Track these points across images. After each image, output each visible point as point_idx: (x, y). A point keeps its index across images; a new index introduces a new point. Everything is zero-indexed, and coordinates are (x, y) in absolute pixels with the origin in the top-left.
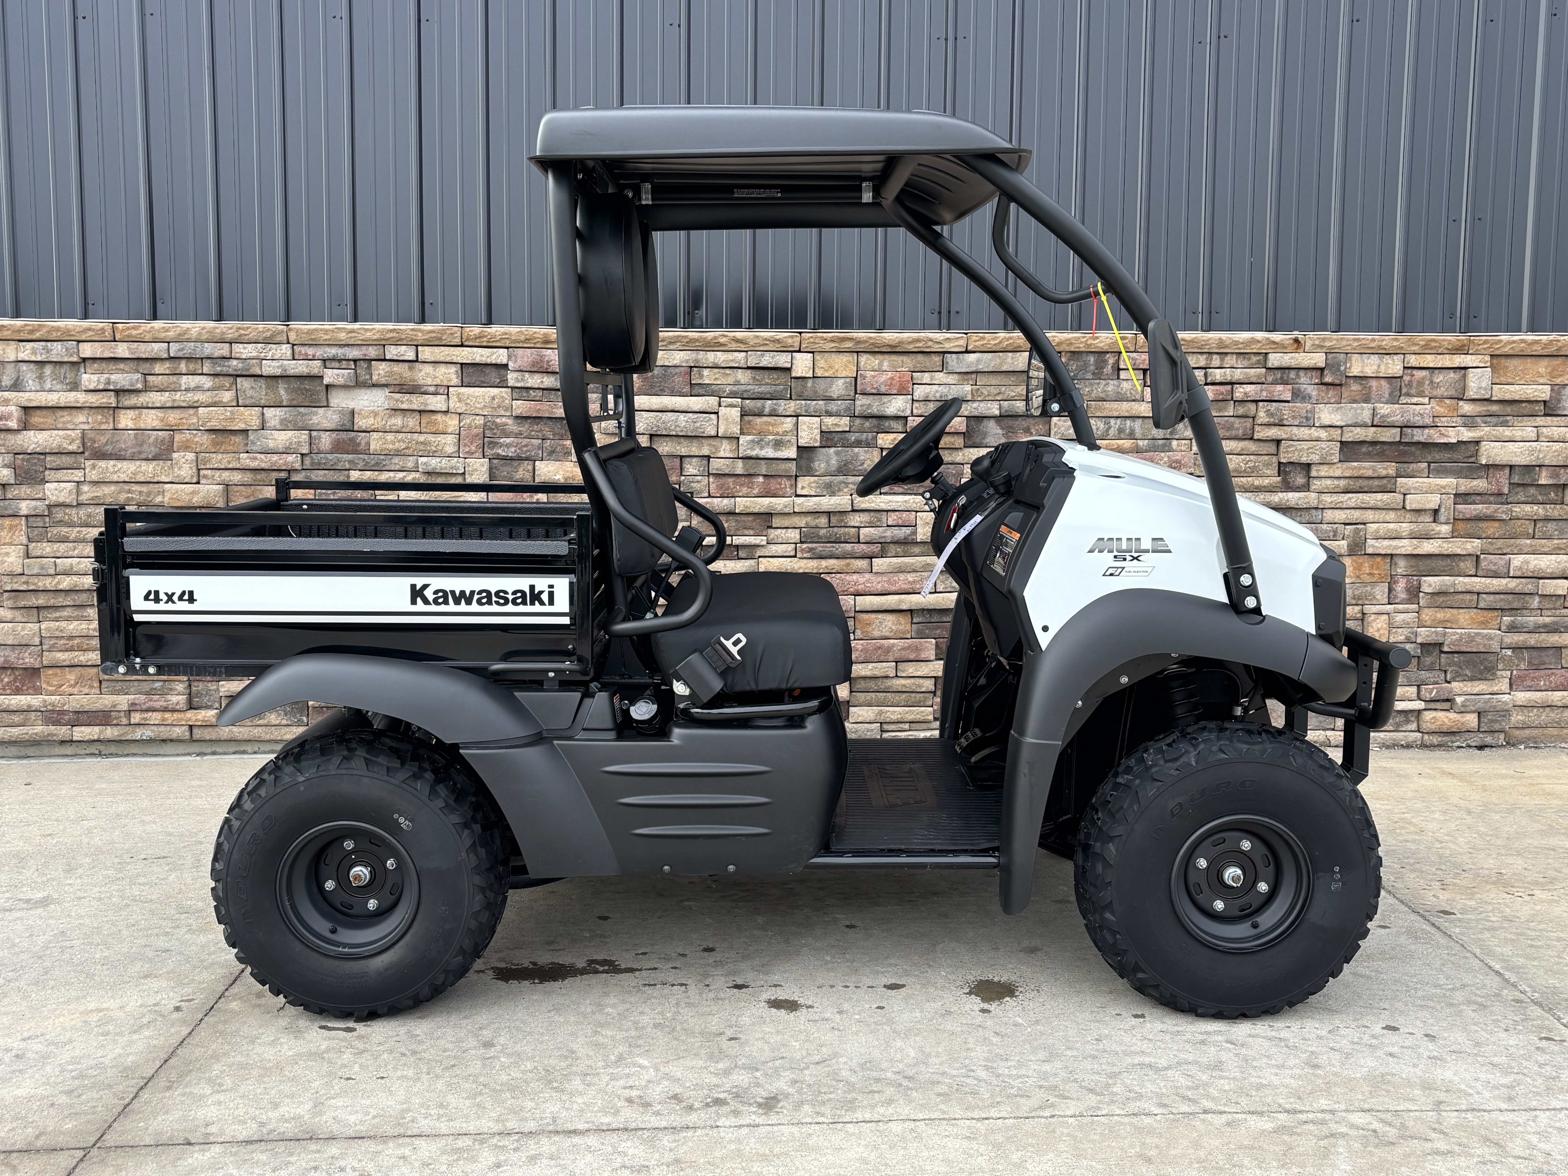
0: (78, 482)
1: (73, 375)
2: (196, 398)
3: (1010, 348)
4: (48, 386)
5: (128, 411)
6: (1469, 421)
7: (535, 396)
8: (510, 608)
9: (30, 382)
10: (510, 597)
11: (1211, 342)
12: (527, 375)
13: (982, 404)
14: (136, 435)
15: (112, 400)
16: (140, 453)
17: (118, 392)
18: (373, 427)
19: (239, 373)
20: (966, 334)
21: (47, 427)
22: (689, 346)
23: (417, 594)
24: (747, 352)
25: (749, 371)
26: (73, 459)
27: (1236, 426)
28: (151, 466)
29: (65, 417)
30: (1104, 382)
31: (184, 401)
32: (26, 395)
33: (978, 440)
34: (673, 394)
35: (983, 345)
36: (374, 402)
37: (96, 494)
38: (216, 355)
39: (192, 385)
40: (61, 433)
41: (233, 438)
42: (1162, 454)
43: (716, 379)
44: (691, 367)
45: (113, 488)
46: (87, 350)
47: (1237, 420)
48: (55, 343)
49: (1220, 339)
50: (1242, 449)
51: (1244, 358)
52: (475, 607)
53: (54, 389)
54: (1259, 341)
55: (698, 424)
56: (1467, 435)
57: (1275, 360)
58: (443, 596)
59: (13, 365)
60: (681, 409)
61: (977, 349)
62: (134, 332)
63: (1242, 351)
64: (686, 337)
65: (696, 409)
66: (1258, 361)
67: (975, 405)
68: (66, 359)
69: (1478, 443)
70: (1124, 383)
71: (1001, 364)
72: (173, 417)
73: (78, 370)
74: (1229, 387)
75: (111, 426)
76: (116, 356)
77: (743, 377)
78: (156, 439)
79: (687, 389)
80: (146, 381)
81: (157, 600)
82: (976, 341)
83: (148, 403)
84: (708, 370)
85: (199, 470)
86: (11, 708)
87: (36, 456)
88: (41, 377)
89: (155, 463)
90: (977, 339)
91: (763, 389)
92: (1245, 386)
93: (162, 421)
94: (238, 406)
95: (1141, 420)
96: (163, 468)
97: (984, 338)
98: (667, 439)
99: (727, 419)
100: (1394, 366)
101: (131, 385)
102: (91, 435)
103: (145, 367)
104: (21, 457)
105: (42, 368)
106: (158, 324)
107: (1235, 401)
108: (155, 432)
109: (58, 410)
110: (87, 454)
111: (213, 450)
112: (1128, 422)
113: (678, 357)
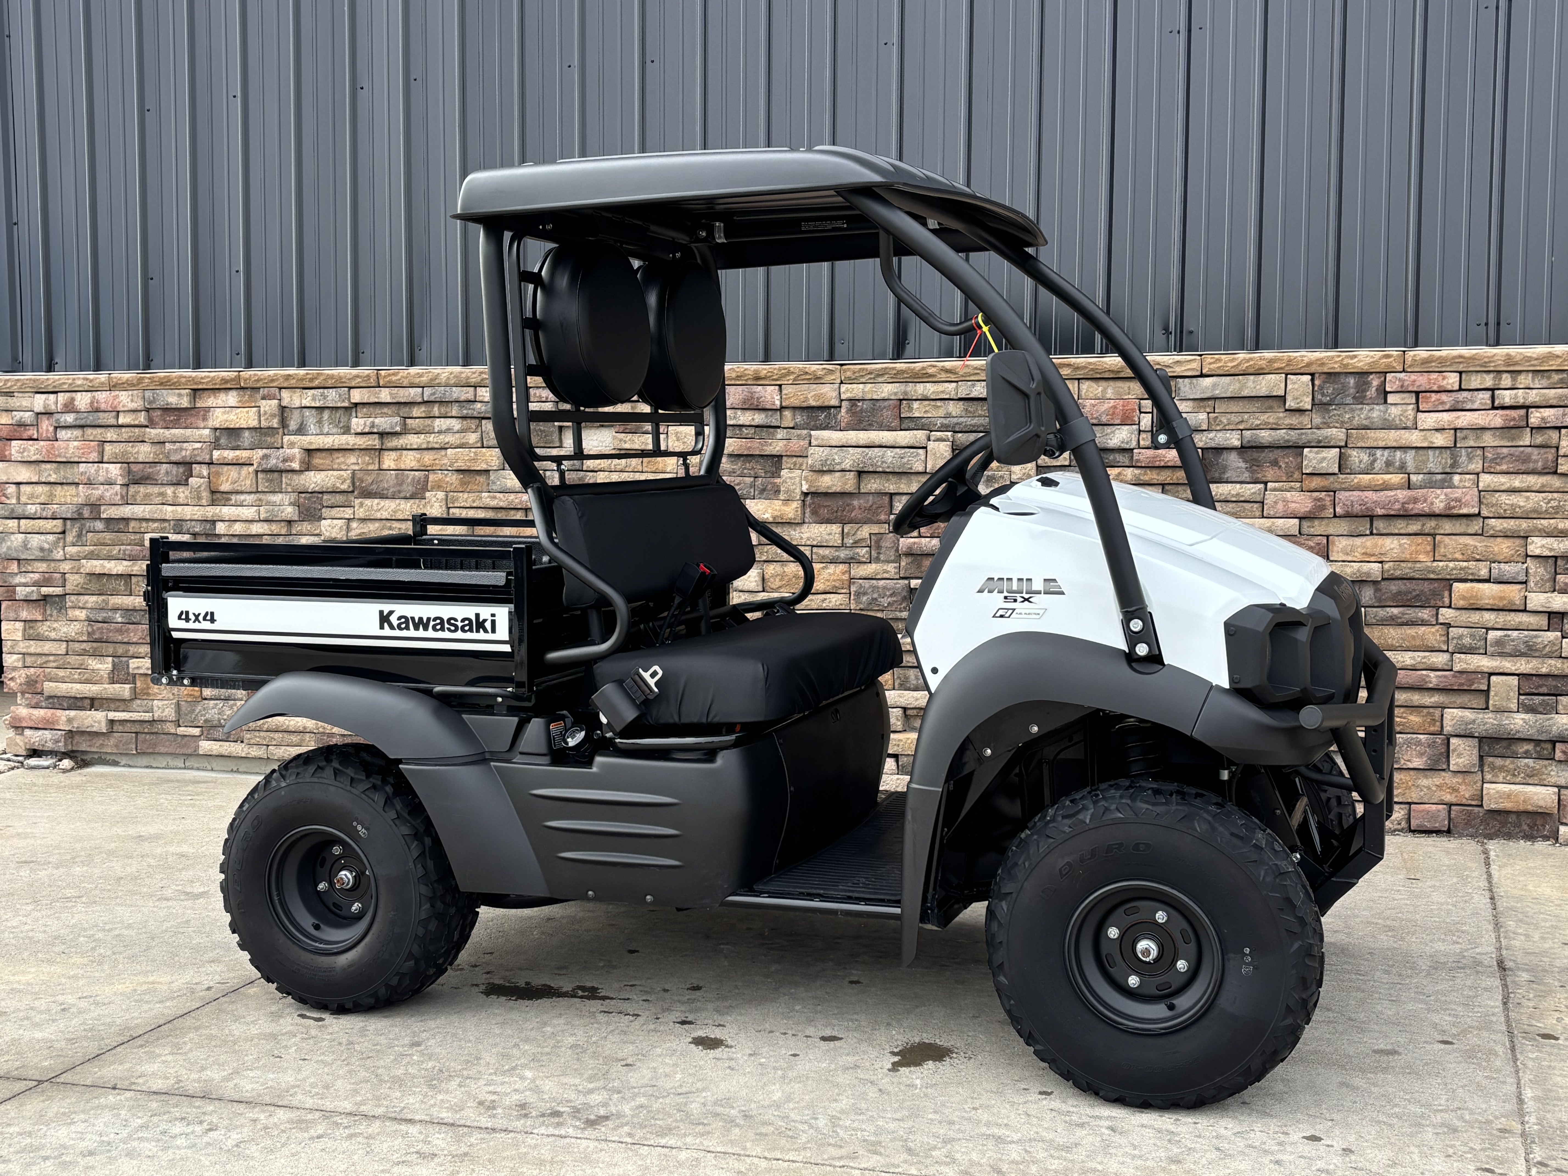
0: (349, 519)
1: (346, 419)
2: (447, 440)
3: (1251, 371)
4: (326, 430)
5: (391, 453)
7: (747, 434)
8: (459, 635)
9: (312, 426)
10: (460, 624)
11: (1496, 358)
12: (739, 412)
13: (1220, 435)
14: (397, 475)
15: (374, 441)
16: (400, 492)
17: (382, 435)
18: (599, 467)
19: (482, 415)
20: (1201, 355)
21: (324, 467)
22: (897, 378)
23: (384, 619)
24: (957, 382)
25: (961, 403)
26: (345, 498)
27: (1534, 457)
28: (409, 505)
29: (340, 458)
30: (1367, 407)
31: (437, 443)
32: (308, 438)
33: (1217, 475)
34: (881, 427)
35: (1219, 368)
36: (602, 442)
37: (363, 531)
38: (462, 398)
39: (444, 427)
40: (335, 473)
41: (478, 478)
42: (1439, 491)
43: (926, 412)
44: (901, 400)
45: (377, 525)
46: (357, 396)
47: (1535, 451)
48: (331, 390)
49: (1508, 355)
50: (1543, 486)
51: (1543, 377)
52: (430, 633)
53: (330, 432)
54: (1558, 356)
55: (905, 460)
58: (406, 622)
59: (298, 411)
60: (888, 444)
61: (1214, 373)
62: (394, 378)
63: (1538, 368)
64: (894, 368)
65: (903, 444)
66: (1561, 379)
67: (1212, 435)
68: (339, 405)
70: (1393, 408)
71: (1241, 389)
72: (428, 458)
73: (351, 415)
74: (1522, 412)
75: (377, 467)
76: (380, 401)
77: (954, 408)
78: (413, 478)
79: (895, 423)
80: (405, 424)
81: (187, 620)
82: (1210, 364)
83: (406, 445)
84: (918, 402)
85: (449, 508)
86: (291, 728)
87: (316, 495)
88: (320, 422)
89: (412, 501)
90: (1214, 360)
91: (975, 421)
92: (1542, 410)
93: (418, 461)
94: (483, 447)
95: (1413, 451)
96: (418, 506)
97: (1219, 360)
98: (876, 476)
99: (935, 454)
101: (392, 428)
102: (359, 475)
103: (404, 411)
104: (303, 495)
105: (321, 413)
106: (413, 370)
107: (1532, 428)
108: (413, 473)
109: (334, 452)
110: (356, 493)
111: (461, 490)
112: (1398, 454)
113: (887, 390)
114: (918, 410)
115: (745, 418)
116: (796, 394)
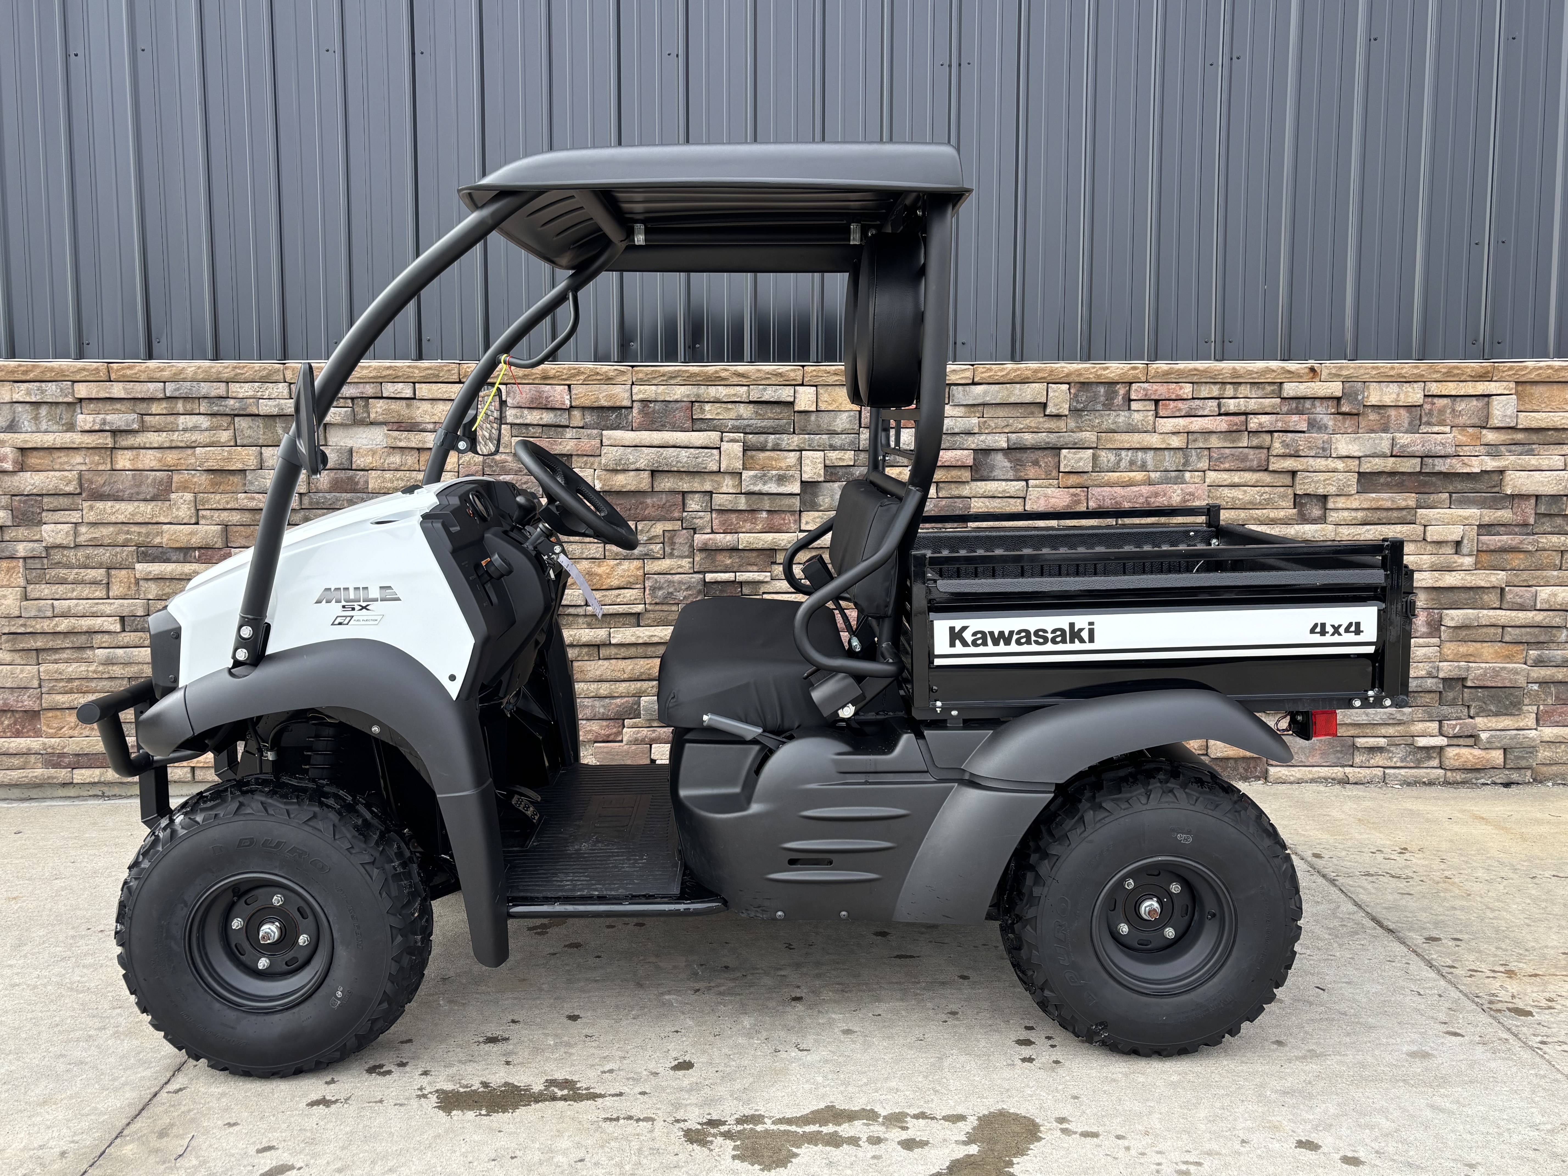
0: (76, 523)
1: (69, 416)
2: (194, 439)
3: (1018, 380)
4: (44, 426)
5: (126, 452)
6: (1493, 450)
7: (534, 433)
9: (26, 423)
11: (1224, 371)
12: (526, 412)
13: (990, 437)
14: (134, 476)
15: (109, 441)
16: (138, 493)
17: (114, 433)
18: (371, 466)
19: (236, 412)
20: (972, 365)
21: (43, 468)
22: (691, 380)
24: (748, 386)
25: (751, 406)
26: (70, 500)
27: (1251, 457)
28: (149, 507)
29: (62, 458)
30: (1114, 413)
31: (182, 441)
32: (22, 436)
33: (985, 474)
34: (674, 429)
35: (990, 377)
36: (373, 440)
37: (94, 536)
38: (213, 394)
39: (190, 425)
40: (57, 474)
41: (231, 478)
42: (1175, 487)
43: (718, 414)
44: (692, 402)
45: (111, 529)
46: (82, 391)
47: (1251, 451)
48: (50, 384)
49: (1234, 368)
50: (1257, 481)
51: (1258, 388)
53: (50, 429)
54: (1273, 371)
55: (700, 460)
56: (1491, 464)
57: (1290, 389)
59: (8, 406)
60: (682, 445)
61: (984, 381)
62: (129, 372)
63: (1256, 381)
64: (686, 371)
65: (698, 444)
66: (1273, 390)
67: (983, 437)
68: (61, 400)
69: (1502, 472)
70: (1136, 414)
71: (1009, 396)
72: (171, 457)
73: (74, 411)
74: (1243, 418)
75: (109, 467)
76: (112, 396)
77: (745, 411)
78: (155, 479)
79: (688, 424)
80: (143, 421)
82: (982, 373)
83: (145, 443)
84: (710, 404)
85: (198, 510)
86: (11, 751)
87: (34, 498)
88: (36, 418)
89: (154, 503)
90: (983, 371)
91: (765, 423)
92: (1259, 416)
93: (160, 461)
94: (236, 446)
95: (1152, 452)
96: (161, 508)
97: (990, 370)
98: (670, 475)
99: (729, 455)
100: (1414, 394)
101: (127, 425)
102: (87, 475)
103: (142, 407)
104: (18, 498)
105: (37, 409)
106: (153, 364)
107: (1249, 432)
108: (154, 473)
109: (55, 451)
110: (84, 495)
111: (211, 490)
112: (1140, 454)
113: (680, 392)
114: (709, 412)
115: (533, 417)
116: (585, 394)
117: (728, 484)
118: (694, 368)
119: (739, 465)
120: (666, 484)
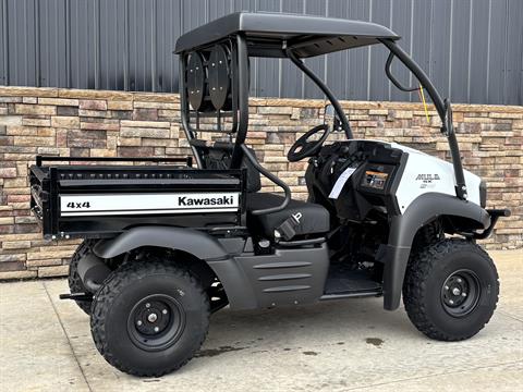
3: (282, 105)
6: (433, 135)
7: (91, 121)
12: (87, 111)
13: (272, 127)
18: (15, 134)
20: (266, 99)
22: (158, 100)
23: (181, 201)
30: (313, 119)
33: (270, 141)
34: (151, 120)
35: (272, 103)
36: (16, 122)
43: (168, 114)
44: (158, 109)
47: (359, 134)
49: (354, 104)
51: (362, 111)
52: (203, 205)
54: (367, 105)
55: (162, 133)
56: (433, 140)
57: (372, 112)
58: (191, 202)
61: (270, 105)
63: (361, 108)
64: (156, 96)
65: (161, 127)
66: (366, 112)
67: (269, 127)
69: (435, 143)
71: (278, 111)
74: (357, 122)
79: (156, 119)
81: (73, 206)
82: (270, 102)
84: (165, 110)
92: (362, 121)
97: (273, 101)
98: (149, 139)
99: (174, 131)
100: (409, 114)
107: (358, 127)
113: (154, 105)
114: (165, 113)
115: (90, 114)
116: (114, 104)
117: (173, 144)
118: (160, 95)
119: (178, 136)
120: (148, 143)
